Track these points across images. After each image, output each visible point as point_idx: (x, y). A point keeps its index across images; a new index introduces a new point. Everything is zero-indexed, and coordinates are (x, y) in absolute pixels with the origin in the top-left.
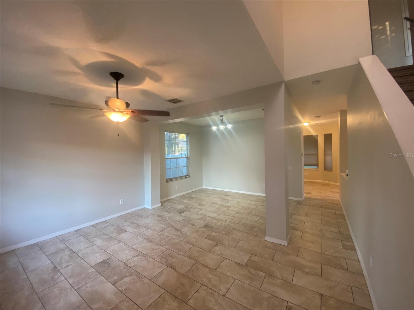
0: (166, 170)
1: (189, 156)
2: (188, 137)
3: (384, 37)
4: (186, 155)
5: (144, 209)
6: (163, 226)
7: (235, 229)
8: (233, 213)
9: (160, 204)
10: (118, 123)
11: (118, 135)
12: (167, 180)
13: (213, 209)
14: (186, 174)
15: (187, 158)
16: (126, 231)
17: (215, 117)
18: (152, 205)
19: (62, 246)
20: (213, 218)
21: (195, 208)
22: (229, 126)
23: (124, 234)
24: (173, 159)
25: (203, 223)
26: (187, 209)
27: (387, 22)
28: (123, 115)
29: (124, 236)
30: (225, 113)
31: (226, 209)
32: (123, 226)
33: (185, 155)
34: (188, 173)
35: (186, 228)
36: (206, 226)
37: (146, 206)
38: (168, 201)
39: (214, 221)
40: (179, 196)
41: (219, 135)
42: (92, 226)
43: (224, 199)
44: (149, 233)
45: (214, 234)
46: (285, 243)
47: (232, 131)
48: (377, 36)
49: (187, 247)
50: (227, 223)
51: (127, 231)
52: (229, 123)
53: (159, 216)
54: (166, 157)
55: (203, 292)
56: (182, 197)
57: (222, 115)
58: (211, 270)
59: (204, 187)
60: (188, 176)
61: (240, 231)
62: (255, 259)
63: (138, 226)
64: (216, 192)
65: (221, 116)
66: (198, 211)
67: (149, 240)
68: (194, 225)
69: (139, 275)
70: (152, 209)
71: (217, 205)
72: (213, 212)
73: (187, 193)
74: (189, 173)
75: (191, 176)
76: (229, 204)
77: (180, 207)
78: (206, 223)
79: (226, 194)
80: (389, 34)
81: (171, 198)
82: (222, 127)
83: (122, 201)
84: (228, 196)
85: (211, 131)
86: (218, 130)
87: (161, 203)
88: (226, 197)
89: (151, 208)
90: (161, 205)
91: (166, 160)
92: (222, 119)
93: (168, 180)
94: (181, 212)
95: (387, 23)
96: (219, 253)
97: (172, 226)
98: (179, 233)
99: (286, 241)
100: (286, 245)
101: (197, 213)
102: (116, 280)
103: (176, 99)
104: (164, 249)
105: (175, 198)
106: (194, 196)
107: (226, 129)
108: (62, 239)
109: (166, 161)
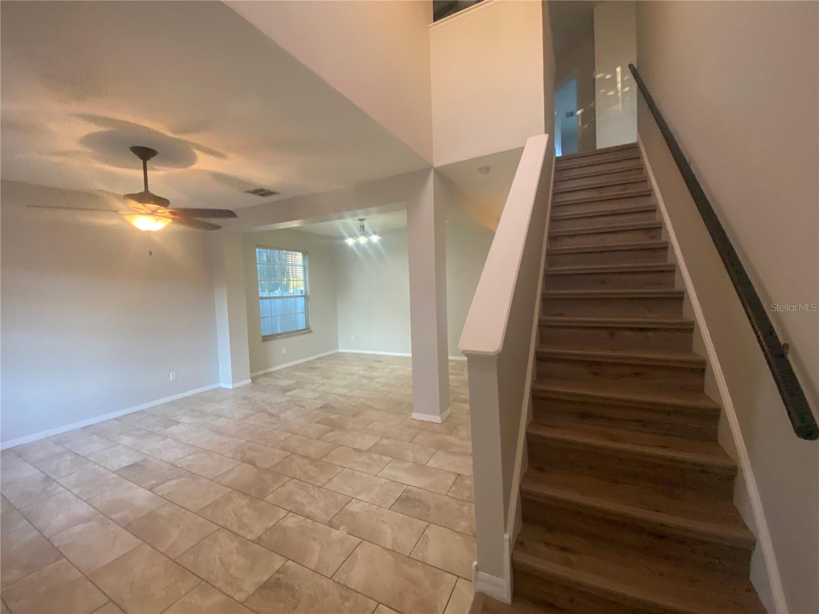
0: (262, 320)
1: (308, 294)
2: (306, 258)
3: (611, 93)
4: (304, 292)
5: (219, 390)
6: (248, 412)
7: (371, 408)
8: (377, 386)
9: (250, 381)
10: (149, 232)
11: (151, 253)
12: (263, 337)
13: (344, 383)
14: (304, 327)
15: (306, 297)
16: (179, 423)
17: (351, 221)
18: (234, 382)
19: (58, 449)
20: (340, 395)
21: (314, 383)
22: (375, 239)
23: (174, 427)
24: (274, 300)
25: (319, 403)
26: (300, 385)
27: (618, 67)
28: (157, 220)
29: (174, 429)
30: (367, 214)
31: (367, 381)
32: (175, 416)
33: (302, 291)
34: (308, 324)
35: (288, 412)
36: (325, 407)
37: (222, 385)
38: (266, 375)
39: (340, 399)
40: (290, 367)
41: (359, 254)
42: (116, 419)
43: (370, 367)
44: (222, 422)
45: (333, 417)
46: (437, 419)
47: (380, 248)
48: (603, 91)
49: (283, 436)
50: (362, 400)
51: (181, 423)
52: (375, 233)
53: (244, 398)
54: (260, 296)
55: (290, 486)
56: (297, 368)
57: (362, 217)
58: (312, 461)
59: (340, 350)
60: (307, 330)
61: (377, 409)
62: (385, 442)
63: (203, 414)
64: (361, 358)
65: (361, 220)
66: (317, 387)
67: (218, 431)
68: (304, 407)
69: (193, 476)
70: (234, 389)
71: (355, 377)
72: (344, 387)
73: (307, 362)
74: (310, 325)
75: (313, 330)
76: (375, 374)
77: (285, 383)
78: (326, 402)
79: (377, 359)
80: (620, 88)
81: (272, 371)
82: (362, 240)
83: (172, 375)
84: (379, 362)
85: (345, 247)
86: (357, 245)
87: (251, 378)
88: (376, 365)
89: (231, 388)
90: (252, 382)
91: (260, 301)
92: (362, 224)
93: (266, 338)
94: (285, 390)
95: (619, 70)
96: (332, 440)
97: (264, 411)
98: (274, 420)
99: (440, 416)
100: (440, 422)
101: (314, 391)
102: (154, 484)
103: (264, 190)
104: (243, 441)
105: (281, 370)
106: (317, 365)
107: (370, 243)
108: (58, 440)
109: (261, 303)
